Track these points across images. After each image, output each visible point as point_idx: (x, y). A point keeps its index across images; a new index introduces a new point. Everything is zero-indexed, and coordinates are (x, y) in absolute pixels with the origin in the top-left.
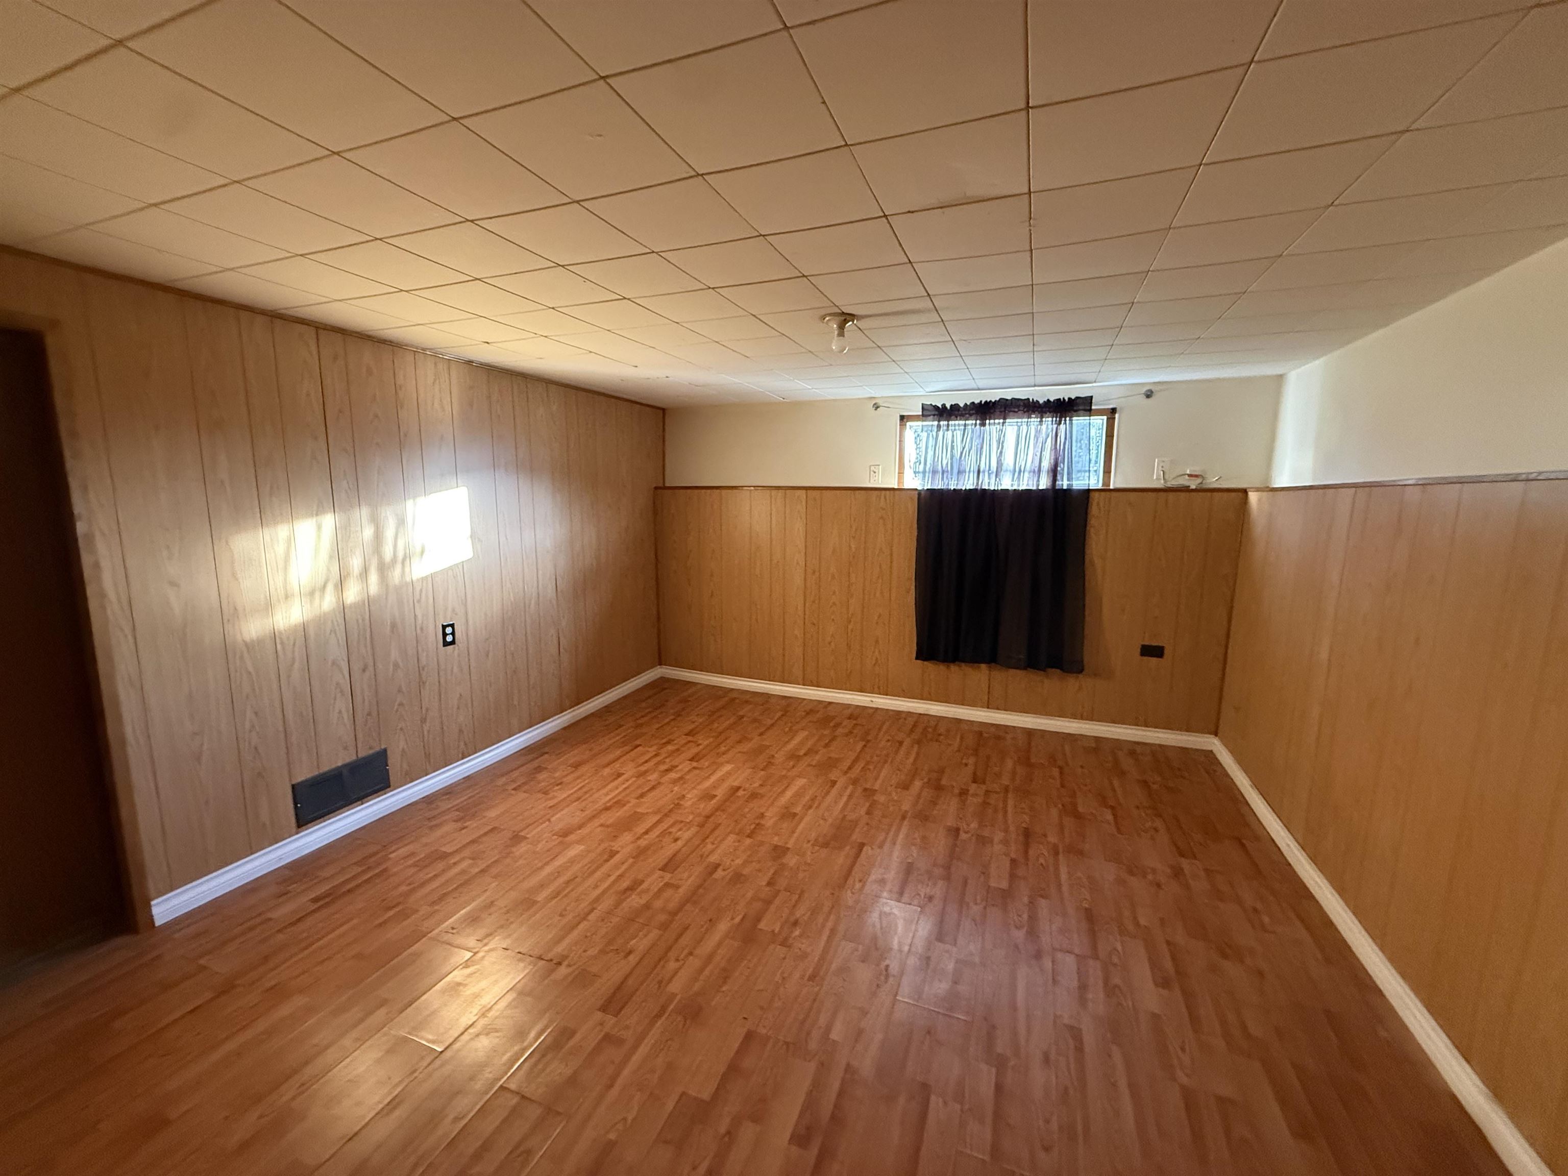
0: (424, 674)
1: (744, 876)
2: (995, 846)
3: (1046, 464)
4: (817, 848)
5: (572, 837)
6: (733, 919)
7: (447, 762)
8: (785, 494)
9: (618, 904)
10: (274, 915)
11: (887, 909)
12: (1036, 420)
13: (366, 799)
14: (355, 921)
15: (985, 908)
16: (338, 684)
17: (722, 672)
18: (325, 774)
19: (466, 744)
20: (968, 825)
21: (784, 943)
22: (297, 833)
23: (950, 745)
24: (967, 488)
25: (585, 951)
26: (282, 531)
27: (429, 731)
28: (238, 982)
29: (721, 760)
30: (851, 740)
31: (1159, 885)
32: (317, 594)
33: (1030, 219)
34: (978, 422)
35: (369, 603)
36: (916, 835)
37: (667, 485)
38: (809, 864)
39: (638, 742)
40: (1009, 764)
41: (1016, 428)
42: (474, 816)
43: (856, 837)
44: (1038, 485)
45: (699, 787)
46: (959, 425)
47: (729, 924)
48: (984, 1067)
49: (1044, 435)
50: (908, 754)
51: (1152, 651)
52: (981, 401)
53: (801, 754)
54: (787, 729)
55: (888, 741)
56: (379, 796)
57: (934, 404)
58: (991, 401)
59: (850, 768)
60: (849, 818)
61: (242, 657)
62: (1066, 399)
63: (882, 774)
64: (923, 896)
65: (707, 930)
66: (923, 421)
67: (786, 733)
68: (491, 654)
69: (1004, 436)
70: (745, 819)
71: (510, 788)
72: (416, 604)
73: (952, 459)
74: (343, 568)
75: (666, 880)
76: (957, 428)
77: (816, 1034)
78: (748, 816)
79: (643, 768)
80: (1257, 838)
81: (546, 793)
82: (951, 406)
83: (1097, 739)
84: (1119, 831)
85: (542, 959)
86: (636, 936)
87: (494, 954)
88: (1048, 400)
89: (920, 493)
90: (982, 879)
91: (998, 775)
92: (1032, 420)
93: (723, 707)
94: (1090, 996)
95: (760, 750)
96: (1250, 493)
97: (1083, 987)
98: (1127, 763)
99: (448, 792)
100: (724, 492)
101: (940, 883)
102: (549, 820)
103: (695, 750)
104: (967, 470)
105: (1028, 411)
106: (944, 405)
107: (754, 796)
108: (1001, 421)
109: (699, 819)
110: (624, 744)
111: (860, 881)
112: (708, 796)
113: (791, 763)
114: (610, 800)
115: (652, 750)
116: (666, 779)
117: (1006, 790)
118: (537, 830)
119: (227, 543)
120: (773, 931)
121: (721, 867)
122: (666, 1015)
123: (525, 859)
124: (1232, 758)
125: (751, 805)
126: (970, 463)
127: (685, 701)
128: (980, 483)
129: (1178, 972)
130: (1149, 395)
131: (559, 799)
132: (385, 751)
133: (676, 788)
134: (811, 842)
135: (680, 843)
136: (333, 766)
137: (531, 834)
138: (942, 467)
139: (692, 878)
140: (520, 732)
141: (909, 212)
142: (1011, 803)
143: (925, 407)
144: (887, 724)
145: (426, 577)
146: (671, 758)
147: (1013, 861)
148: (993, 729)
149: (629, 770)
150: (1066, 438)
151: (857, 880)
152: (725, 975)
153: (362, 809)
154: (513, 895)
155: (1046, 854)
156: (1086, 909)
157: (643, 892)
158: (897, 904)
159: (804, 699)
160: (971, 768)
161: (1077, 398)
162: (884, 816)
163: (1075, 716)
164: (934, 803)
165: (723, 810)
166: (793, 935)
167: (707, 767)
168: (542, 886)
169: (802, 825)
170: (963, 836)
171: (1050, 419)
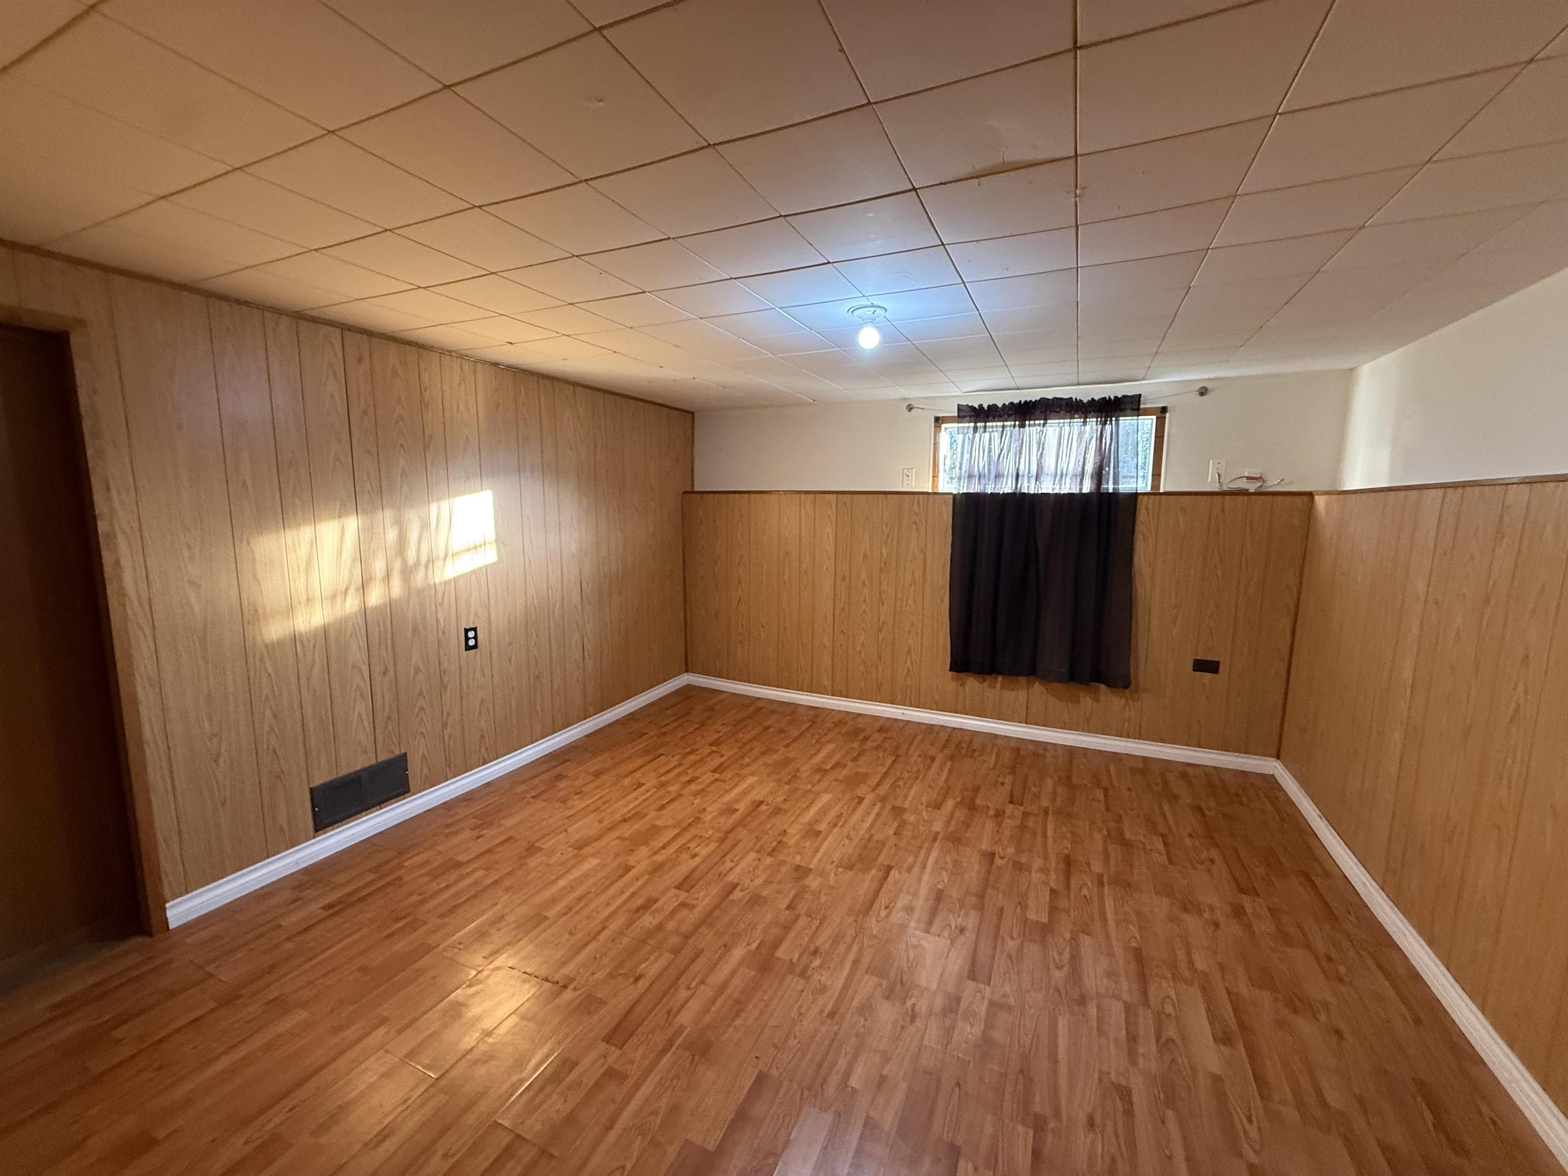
0: (446, 678)
1: (764, 898)
2: (1033, 874)
3: (1090, 468)
4: (840, 870)
5: (587, 850)
6: (749, 944)
7: (467, 767)
8: (815, 498)
9: (630, 923)
10: (286, 922)
11: (914, 941)
12: (1079, 420)
13: (385, 804)
14: (365, 931)
15: (1022, 944)
16: (358, 686)
17: (748, 680)
18: (343, 778)
19: (487, 749)
20: (1004, 850)
21: (802, 974)
22: (314, 837)
23: (985, 761)
24: (1005, 492)
25: (593, 974)
26: (306, 532)
27: (449, 737)
28: (243, 992)
29: (744, 772)
30: (881, 755)
31: (1217, 925)
32: (339, 599)
33: (1077, 188)
34: (1017, 423)
35: (391, 608)
36: (948, 859)
37: (696, 489)
38: (832, 888)
39: (660, 751)
40: (1049, 783)
41: (1058, 429)
42: (491, 824)
43: (883, 859)
44: (1081, 489)
45: (720, 801)
46: (997, 426)
47: (745, 951)
48: (1020, 1128)
49: (1087, 436)
50: (941, 769)
51: (1206, 666)
52: (1020, 401)
53: (828, 767)
54: (814, 741)
55: (920, 756)
56: (397, 802)
57: (970, 405)
58: (1031, 401)
59: (878, 784)
60: (875, 838)
61: (262, 660)
62: (1112, 398)
63: (912, 793)
64: (953, 927)
65: (720, 958)
66: (959, 422)
67: (813, 746)
68: (513, 659)
69: (1045, 437)
70: (767, 836)
71: (529, 796)
72: (439, 608)
73: (989, 461)
74: (365, 571)
75: (681, 899)
76: (994, 429)
77: (834, 1080)
78: (770, 832)
79: (663, 779)
80: (1327, 875)
81: (564, 802)
82: (989, 406)
83: (1145, 759)
84: (1171, 862)
85: (548, 981)
86: (647, 960)
87: (500, 974)
88: (1093, 399)
89: (955, 496)
90: (1019, 910)
91: (1037, 796)
92: (1075, 420)
93: (749, 717)
94: (1141, 1050)
95: (787, 761)
96: (1316, 497)
97: (1132, 1038)
98: (1178, 787)
99: (467, 798)
100: (752, 496)
101: (973, 914)
102: (566, 831)
103: (717, 761)
104: (1006, 473)
105: (1070, 411)
106: (981, 406)
107: (777, 811)
108: (1042, 422)
109: (719, 835)
110: (646, 752)
111: (886, 907)
112: (730, 810)
113: (817, 778)
114: (629, 812)
115: (674, 761)
116: (686, 792)
117: (1046, 813)
118: (553, 841)
119: (248, 543)
120: (791, 960)
121: (739, 887)
122: (673, 1049)
123: (539, 871)
124: (1297, 784)
125: (774, 821)
126: (1008, 467)
127: (711, 709)
128: (1019, 486)
129: (1241, 1025)
130: (1203, 392)
131: (578, 809)
132: (404, 756)
133: (696, 801)
134: (835, 864)
135: (697, 860)
136: (352, 770)
137: (547, 844)
138: (979, 470)
139: (709, 898)
140: (543, 738)
141: (941, 184)
142: (1050, 827)
143: (961, 407)
144: (919, 738)
145: (450, 581)
146: (694, 768)
147: (1053, 891)
148: (1031, 747)
149: (651, 781)
150: (1111, 439)
151: (883, 907)
152: (738, 1007)
153: (380, 814)
154: (524, 910)
155: (1089, 884)
156: (1136, 949)
157: (656, 911)
158: (925, 935)
159: (834, 710)
160: (1006, 790)
161: (1124, 397)
162: (914, 837)
163: (1120, 734)
164: (967, 825)
165: (745, 826)
166: (813, 965)
167: (730, 779)
168: (554, 901)
169: (826, 844)
170: (998, 862)
171: (1095, 419)
